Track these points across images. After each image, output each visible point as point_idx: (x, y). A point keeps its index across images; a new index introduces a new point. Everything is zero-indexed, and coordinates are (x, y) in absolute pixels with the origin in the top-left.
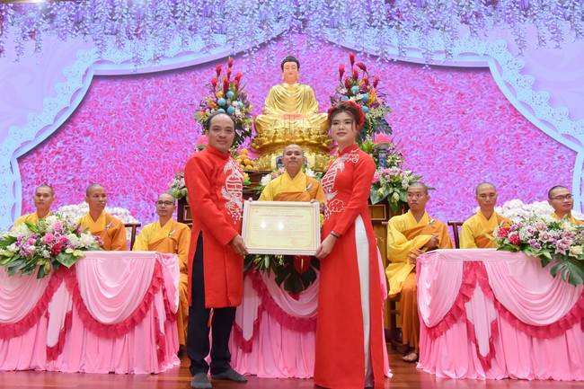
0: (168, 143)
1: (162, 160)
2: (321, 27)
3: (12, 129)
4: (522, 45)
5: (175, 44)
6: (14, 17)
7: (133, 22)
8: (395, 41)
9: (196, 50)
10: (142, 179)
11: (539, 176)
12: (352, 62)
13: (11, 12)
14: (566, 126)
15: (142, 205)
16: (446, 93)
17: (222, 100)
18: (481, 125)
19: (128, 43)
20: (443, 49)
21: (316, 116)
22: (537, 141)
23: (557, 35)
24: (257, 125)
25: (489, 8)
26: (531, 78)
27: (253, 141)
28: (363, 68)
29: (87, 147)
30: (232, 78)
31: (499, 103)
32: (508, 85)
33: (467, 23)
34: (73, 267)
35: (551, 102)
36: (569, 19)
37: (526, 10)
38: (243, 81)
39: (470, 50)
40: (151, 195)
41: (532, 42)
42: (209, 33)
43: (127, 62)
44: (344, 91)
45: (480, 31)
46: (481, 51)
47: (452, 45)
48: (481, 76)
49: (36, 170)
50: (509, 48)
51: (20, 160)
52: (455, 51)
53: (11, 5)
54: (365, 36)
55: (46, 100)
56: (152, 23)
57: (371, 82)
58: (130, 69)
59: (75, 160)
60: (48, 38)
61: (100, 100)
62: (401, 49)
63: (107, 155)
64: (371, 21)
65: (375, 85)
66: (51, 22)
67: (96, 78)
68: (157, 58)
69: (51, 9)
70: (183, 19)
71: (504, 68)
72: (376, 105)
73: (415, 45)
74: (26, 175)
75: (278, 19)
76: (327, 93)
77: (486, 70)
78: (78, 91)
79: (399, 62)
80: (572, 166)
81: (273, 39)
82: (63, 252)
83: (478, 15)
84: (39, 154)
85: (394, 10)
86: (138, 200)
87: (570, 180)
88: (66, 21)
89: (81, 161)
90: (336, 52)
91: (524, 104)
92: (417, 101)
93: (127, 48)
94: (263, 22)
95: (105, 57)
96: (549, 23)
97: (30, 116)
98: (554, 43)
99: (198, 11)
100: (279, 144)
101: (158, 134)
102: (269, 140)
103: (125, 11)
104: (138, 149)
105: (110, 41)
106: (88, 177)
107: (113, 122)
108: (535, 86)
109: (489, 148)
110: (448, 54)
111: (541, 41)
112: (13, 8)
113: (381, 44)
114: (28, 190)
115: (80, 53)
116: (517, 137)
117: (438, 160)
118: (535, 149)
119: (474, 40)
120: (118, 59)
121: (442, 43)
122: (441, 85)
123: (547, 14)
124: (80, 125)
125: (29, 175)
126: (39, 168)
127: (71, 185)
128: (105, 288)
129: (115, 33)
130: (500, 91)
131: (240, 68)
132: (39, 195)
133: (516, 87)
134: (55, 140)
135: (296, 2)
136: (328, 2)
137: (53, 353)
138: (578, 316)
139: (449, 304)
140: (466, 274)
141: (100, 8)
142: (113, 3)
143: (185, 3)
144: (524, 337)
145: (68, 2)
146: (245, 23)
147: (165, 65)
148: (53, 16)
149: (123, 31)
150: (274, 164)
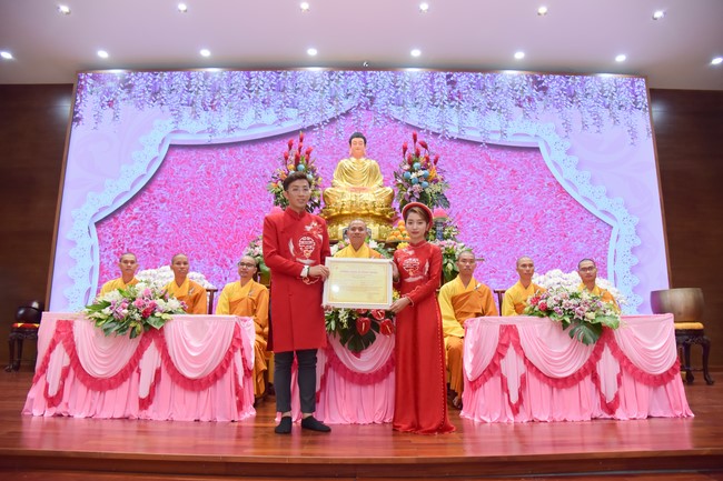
0: (241, 211)
1: (235, 227)
2: (387, 104)
3: (90, 195)
4: (568, 129)
5: (249, 117)
6: (93, 86)
7: (208, 94)
8: (455, 120)
9: (269, 124)
10: (215, 245)
11: (580, 247)
12: (415, 140)
13: (90, 81)
14: (604, 203)
15: (215, 269)
16: (501, 170)
18: (531, 199)
19: (203, 114)
20: (498, 129)
21: (380, 189)
22: (579, 216)
23: (598, 120)
24: (325, 197)
25: (541, 93)
26: (575, 159)
27: (321, 212)
28: (425, 146)
29: (163, 214)
30: (304, 151)
31: (548, 180)
32: (555, 164)
33: (520, 106)
34: (162, 329)
35: (592, 181)
36: (608, 107)
37: (572, 97)
38: (313, 155)
39: (522, 131)
40: (224, 260)
41: (577, 126)
42: (281, 106)
43: (202, 132)
44: (407, 167)
45: (532, 114)
46: (532, 131)
47: (506, 126)
48: (532, 155)
49: (113, 235)
50: (557, 131)
51: (98, 224)
52: (510, 131)
53: (90, 75)
54: (428, 114)
55: (123, 168)
56: (227, 96)
57: (432, 158)
58: (205, 139)
59: (151, 226)
60: (126, 107)
61: (176, 169)
62: (461, 128)
63: (182, 221)
64: (433, 100)
65: (435, 162)
66: (129, 92)
67: (172, 147)
68: (231, 130)
69: (129, 79)
70: (257, 92)
71: (553, 148)
72: (436, 181)
73: (473, 125)
74: (103, 239)
75: (348, 96)
76: (392, 167)
77: (537, 149)
78: (155, 158)
79: (458, 140)
80: (608, 239)
81: (342, 114)
82: (153, 315)
83: (530, 100)
84: (116, 219)
85: (455, 91)
86: (211, 264)
87: (606, 251)
88: (144, 91)
89: (156, 227)
90: (401, 129)
91: (569, 182)
92: (475, 177)
93: (203, 119)
94: (333, 98)
95: (181, 127)
96: (591, 109)
97: (108, 182)
98: (596, 128)
99: (272, 85)
100: (346, 215)
101: (231, 202)
102: (337, 210)
103: (201, 83)
104: (212, 215)
105: (186, 112)
106: (164, 242)
107: (188, 190)
108: (579, 166)
109: (538, 221)
110: (504, 134)
111: (585, 126)
112: (93, 78)
114: (106, 254)
115: (156, 122)
118: (577, 222)
119: (526, 122)
120: (194, 129)
121: (498, 123)
122: (496, 162)
123: (590, 101)
124: (156, 192)
125: (107, 239)
126: (116, 233)
127: (146, 250)
128: (190, 347)
129: (191, 104)
130: (548, 169)
131: (311, 141)
132: (126, 262)
133: (562, 166)
134: (131, 206)
135: (364, 80)
136: (395, 81)
137: (145, 403)
138: (590, 370)
139: (487, 361)
140: (502, 336)
141: (177, 79)
142: (189, 76)
143: (260, 78)
144: (546, 388)
145: (146, 74)
146: (315, 99)
147: (238, 135)
148: (131, 86)
149: (199, 103)
150: (340, 235)
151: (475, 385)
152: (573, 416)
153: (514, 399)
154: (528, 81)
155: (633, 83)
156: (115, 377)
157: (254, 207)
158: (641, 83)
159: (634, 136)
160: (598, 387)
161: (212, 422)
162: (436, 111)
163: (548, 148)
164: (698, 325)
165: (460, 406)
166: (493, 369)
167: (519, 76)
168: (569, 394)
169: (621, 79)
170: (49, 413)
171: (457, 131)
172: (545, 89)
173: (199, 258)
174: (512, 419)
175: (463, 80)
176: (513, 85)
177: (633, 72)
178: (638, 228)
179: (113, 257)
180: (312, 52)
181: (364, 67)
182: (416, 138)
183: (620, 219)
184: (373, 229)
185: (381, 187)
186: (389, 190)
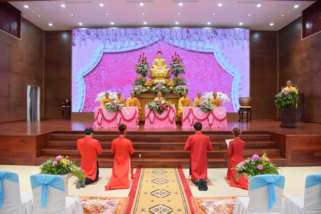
2: (168, 39)
3: (81, 68)
4: (223, 47)
5: (126, 44)
6: (78, 34)
7: (114, 36)
8: (189, 44)
9: (132, 45)
10: (119, 83)
11: (224, 83)
13: (77, 32)
14: (232, 70)
16: (202, 60)
17: (142, 65)
18: (210, 69)
20: (202, 47)
22: (224, 74)
23: (233, 44)
24: (151, 71)
25: (215, 35)
26: (224, 56)
27: (150, 75)
28: (178, 56)
29: (103, 74)
30: (144, 58)
31: (216, 63)
32: (218, 58)
33: (209, 39)
34: (121, 110)
35: (229, 63)
36: (236, 39)
37: (225, 36)
38: (147, 58)
39: (209, 47)
40: (121, 87)
41: (226, 46)
42: (136, 40)
43: (113, 48)
44: (173, 63)
45: (212, 42)
46: (212, 48)
47: (204, 46)
48: (211, 55)
49: (89, 80)
50: (220, 47)
51: (84, 77)
52: (205, 48)
54: (180, 42)
55: (90, 60)
56: (119, 37)
57: (180, 60)
58: (114, 51)
59: (99, 77)
60: (89, 41)
61: (106, 60)
62: (190, 46)
63: (109, 76)
64: (182, 38)
66: (89, 36)
67: (104, 53)
68: (121, 48)
69: (89, 31)
70: (129, 36)
72: (181, 67)
73: (194, 46)
75: (156, 36)
77: (213, 53)
78: (99, 57)
79: (189, 50)
80: (233, 81)
81: (155, 43)
82: (119, 107)
83: (212, 37)
84: (89, 76)
85: (189, 35)
87: (231, 85)
88: (94, 35)
89: (101, 78)
90: (172, 47)
91: (222, 63)
92: (194, 62)
93: (113, 44)
94: (152, 37)
95: (106, 47)
96: (231, 40)
97: (85, 64)
98: (231, 46)
99: (133, 33)
100: (156, 77)
101: (123, 70)
102: (154, 75)
103: (111, 33)
104: (117, 74)
105: (107, 42)
106: (104, 82)
107: (110, 66)
108: (226, 58)
109: (212, 75)
111: (228, 46)
112: (77, 31)
113: (185, 45)
114: (87, 86)
115: (99, 45)
116: (219, 72)
117: (198, 78)
118: (224, 76)
119: (210, 45)
120: (110, 48)
121: (202, 45)
122: (200, 57)
123: (231, 37)
124: (100, 67)
125: (87, 82)
128: (127, 113)
129: (109, 39)
130: (216, 60)
133: (220, 58)
134: (93, 71)
135: (161, 31)
136: (171, 32)
138: (207, 118)
139: (186, 116)
140: (189, 111)
141: (104, 31)
142: (107, 30)
143: (129, 30)
145: (94, 29)
146: (146, 37)
147: (124, 50)
148: (89, 34)
149: (111, 39)
150: (155, 83)
151: (184, 120)
153: (191, 123)
154: (212, 31)
155: (245, 31)
156: (112, 120)
157: (129, 72)
158: (248, 31)
159: (243, 49)
160: (209, 121)
161: (132, 128)
162: (183, 41)
163: (217, 53)
164: (250, 107)
165: (182, 126)
166: (187, 117)
167: (209, 29)
169: (241, 29)
171: (189, 47)
172: (217, 34)
173: (114, 87)
174: (190, 127)
175: (192, 31)
176: (207, 32)
177: (245, 27)
178: (242, 77)
180: (145, 23)
181: (161, 27)
182: (176, 53)
183: (236, 75)
184: (164, 81)
185: (166, 68)
186: (168, 69)
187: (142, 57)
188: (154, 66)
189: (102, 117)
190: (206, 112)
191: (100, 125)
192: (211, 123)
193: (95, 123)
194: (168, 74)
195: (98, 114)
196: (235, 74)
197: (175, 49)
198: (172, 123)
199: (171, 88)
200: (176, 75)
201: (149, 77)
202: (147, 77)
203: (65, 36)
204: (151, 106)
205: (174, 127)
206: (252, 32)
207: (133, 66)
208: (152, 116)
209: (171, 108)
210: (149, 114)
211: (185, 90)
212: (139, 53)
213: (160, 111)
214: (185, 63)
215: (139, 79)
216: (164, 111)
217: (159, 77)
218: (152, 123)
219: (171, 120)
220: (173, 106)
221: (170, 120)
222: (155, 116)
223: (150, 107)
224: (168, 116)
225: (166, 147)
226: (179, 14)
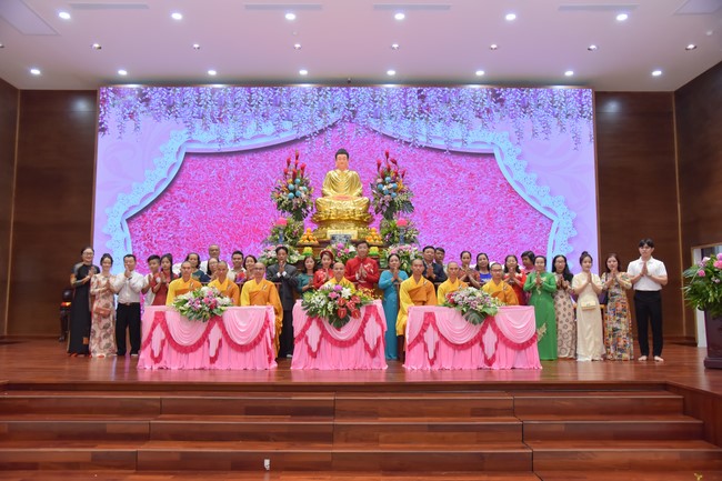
0: (248, 209)
1: (243, 222)
2: (367, 117)
3: (120, 196)
4: (520, 137)
5: (251, 129)
6: (114, 99)
7: (216, 108)
8: (424, 131)
9: (267, 134)
10: (228, 237)
13: (111, 94)
14: (547, 201)
16: (461, 173)
17: (291, 186)
18: (485, 198)
19: (212, 126)
20: (460, 138)
22: (526, 211)
23: (547, 128)
24: (317, 205)
25: (498, 105)
26: (525, 163)
28: (395, 162)
29: (183, 211)
31: (500, 181)
32: (507, 168)
33: (480, 117)
34: (221, 316)
35: (538, 182)
36: (557, 116)
37: (525, 108)
39: (481, 140)
41: (528, 134)
42: (278, 119)
43: (213, 142)
44: (380, 180)
45: (489, 124)
46: (489, 140)
47: (467, 135)
48: (488, 160)
49: (142, 229)
50: (510, 139)
51: (129, 220)
52: (470, 140)
53: (111, 89)
54: (401, 126)
55: (147, 172)
56: (232, 110)
57: (400, 173)
58: (215, 148)
59: (174, 222)
60: (145, 119)
61: (192, 173)
62: (428, 137)
63: (199, 218)
64: (406, 113)
65: (403, 176)
66: (147, 105)
67: (188, 154)
68: (237, 140)
69: (146, 94)
70: (257, 106)
71: (506, 154)
72: (402, 192)
73: (439, 134)
74: (134, 233)
75: (334, 110)
77: (492, 155)
78: (174, 165)
79: (426, 148)
80: (549, 230)
81: (329, 126)
82: (216, 307)
84: (144, 216)
85: (425, 105)
87: (546, 241)
88: (160, 105)
89: (178, 222)
90: (378, 138)
91: (518, 183)
92: (439, 179)
93: (212, 130)
94: (322, 111)
95: (194, 137)
96: (542, 119)
97: (134, 184)
98: (542, 136)
99: (270, 100)
100: (333, 220)
101: (239, 202)
103: (209, 98)
104: (224, 213)
105: (198, 124)
106: (185, 235)
107: (204, 191)
108: (527, 170)
109: (490, 216)
110: (464, 142)
111: (535, 133)
112: (113, 91)
114: (137, 245)
115: (173, 133)
116: (511, 208)
117: (452, 225)
118: (523, 217)
119: (484, 131)
120: (205, 139)
121: (460, 133)
122: (457, 166)
123: (541, 111)
124: (176, 193)
125: (137, 233)
126: (145, 228)
127: (171, 242)
128: (240, 326)
129: (202, 117)
130: (500, 172)
131: (304, 150)
133: (513, 169)
134: (156, 205)
135: (348, 96)
136: (374, 96)
137: (213, 360)
138: (478, 339)
139: (416, 334)
140: (425, 319)
141: (188, 94)
142: (198, 91)
143: (260, 93)
144: (451, 349)
145: (160, 89)
146: (306, 112)
147: (243, 145)
148: (148, 100)
149: (208, 116)
150: (329, 237)
151: (411, 347)
152: (467, 367)
153: (431, 356)
154: (487, 94)
155: (581, 93)
156: (194, 345)
157: (258, 206)
158: (589, 93)
159: (577, 142)
160: (483, 350)
161: (255, 370)
162: (408, 122)
166: (420, 338)
167: (480, 89)
168: (465, 354)
169: (569, 89)
170: (155, 367)
171: (424, 140)
172: (502, 101)
174: (429, 367)
175: (431, 94)
176: (474, 98)
177: (580, 83)
178: (575, 221)
179: (143, 248)
180: (303, 72)
181: (348, 83)
182: (387, 154)
183: (560, 213)
184: (353, 232)
185: (361, 195)
186: (366, 198)
187: (292, 166)
188: (326, 190)
189: (163, 336)
190: (474, 323)
191: (157, 360)
192: (490, 357)
193: (144, 355)
194: (366, 211)
195: (153, 329)
196: (555, 213)
197: (387, 145)
198: (373, 354)
199: (374, 250)
200: (389, 217)
201: (313, 221)
202: (306, 221)
203: (82, 106)
204: (310, 305)
205: (379, 368)
206: (601, 97)
207: (268, 189)
208: (314, 333)
209: (371, 309)
210: (306, 327)
211: (412, 258)
212: (285, 153)
213: (339, 319)
214: (414, 182)
215: (283, 226)
216: (351, 318)
217: (339, 221)
218: (314, 355)
219: (372, 347)
220: (378, 303)
221: (367, 346)
222: (324, 334)
223: (308, 306)
224: (361, 333)
225: (350, 435)
226: (395, 46)
